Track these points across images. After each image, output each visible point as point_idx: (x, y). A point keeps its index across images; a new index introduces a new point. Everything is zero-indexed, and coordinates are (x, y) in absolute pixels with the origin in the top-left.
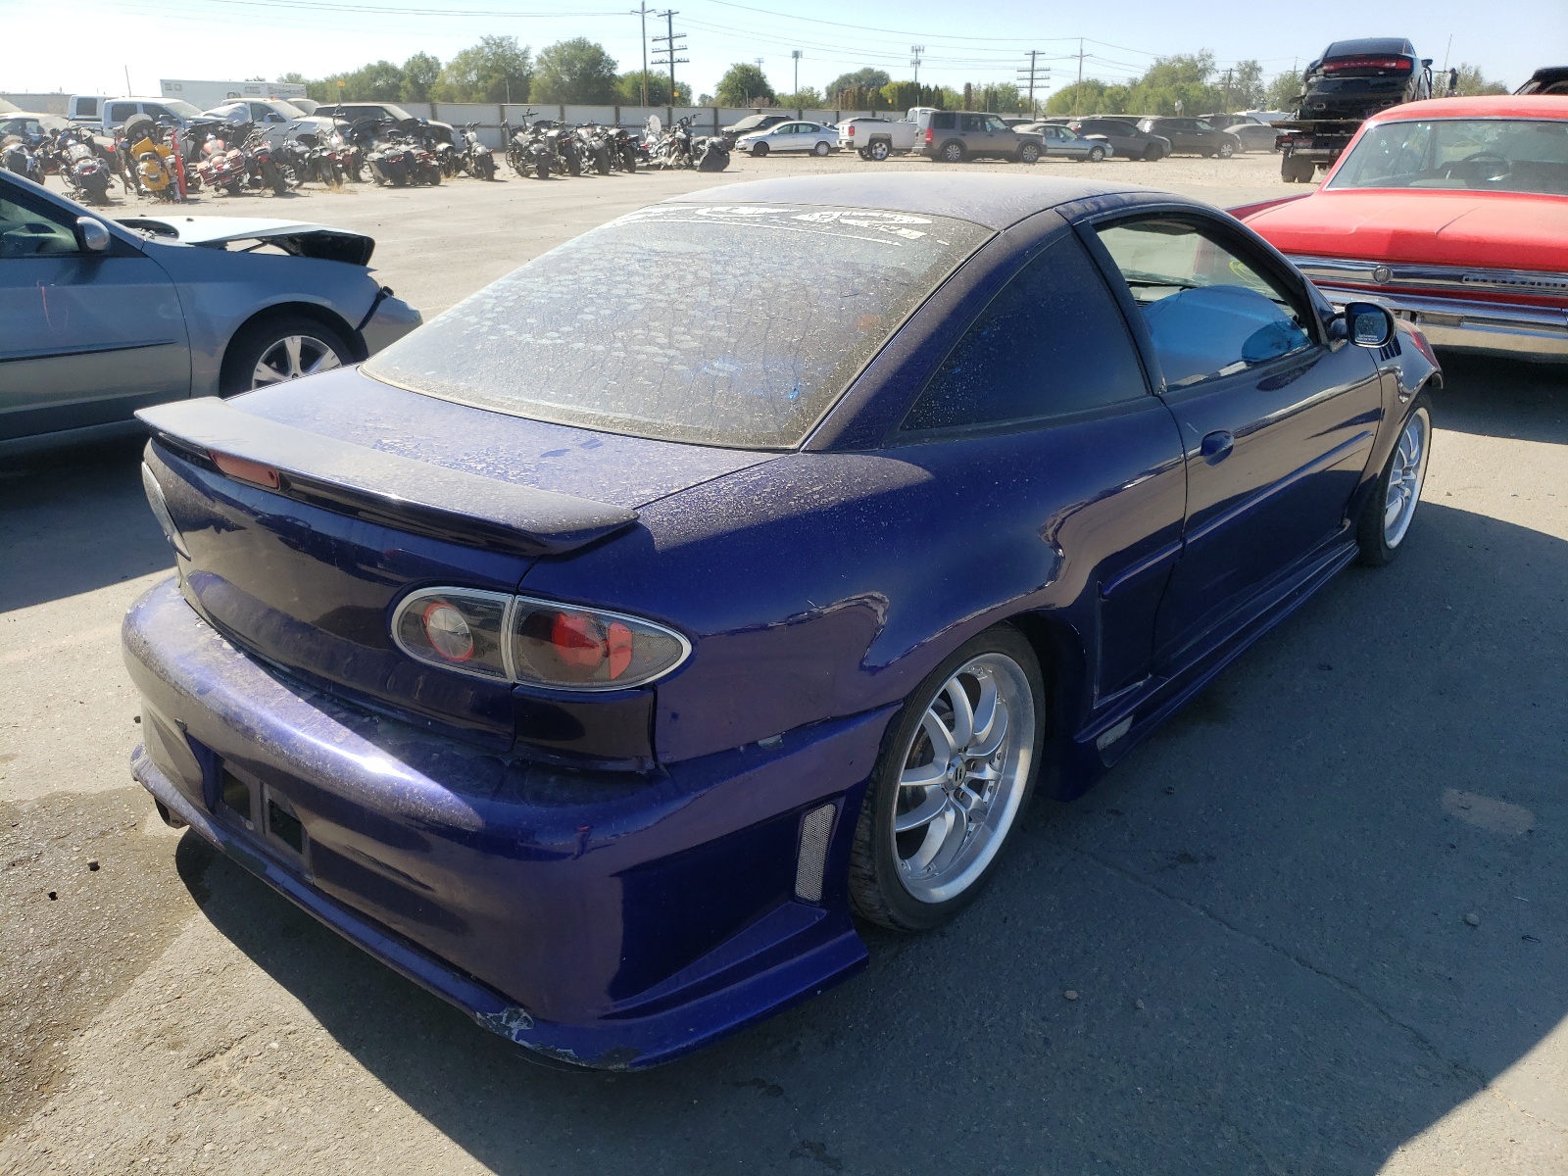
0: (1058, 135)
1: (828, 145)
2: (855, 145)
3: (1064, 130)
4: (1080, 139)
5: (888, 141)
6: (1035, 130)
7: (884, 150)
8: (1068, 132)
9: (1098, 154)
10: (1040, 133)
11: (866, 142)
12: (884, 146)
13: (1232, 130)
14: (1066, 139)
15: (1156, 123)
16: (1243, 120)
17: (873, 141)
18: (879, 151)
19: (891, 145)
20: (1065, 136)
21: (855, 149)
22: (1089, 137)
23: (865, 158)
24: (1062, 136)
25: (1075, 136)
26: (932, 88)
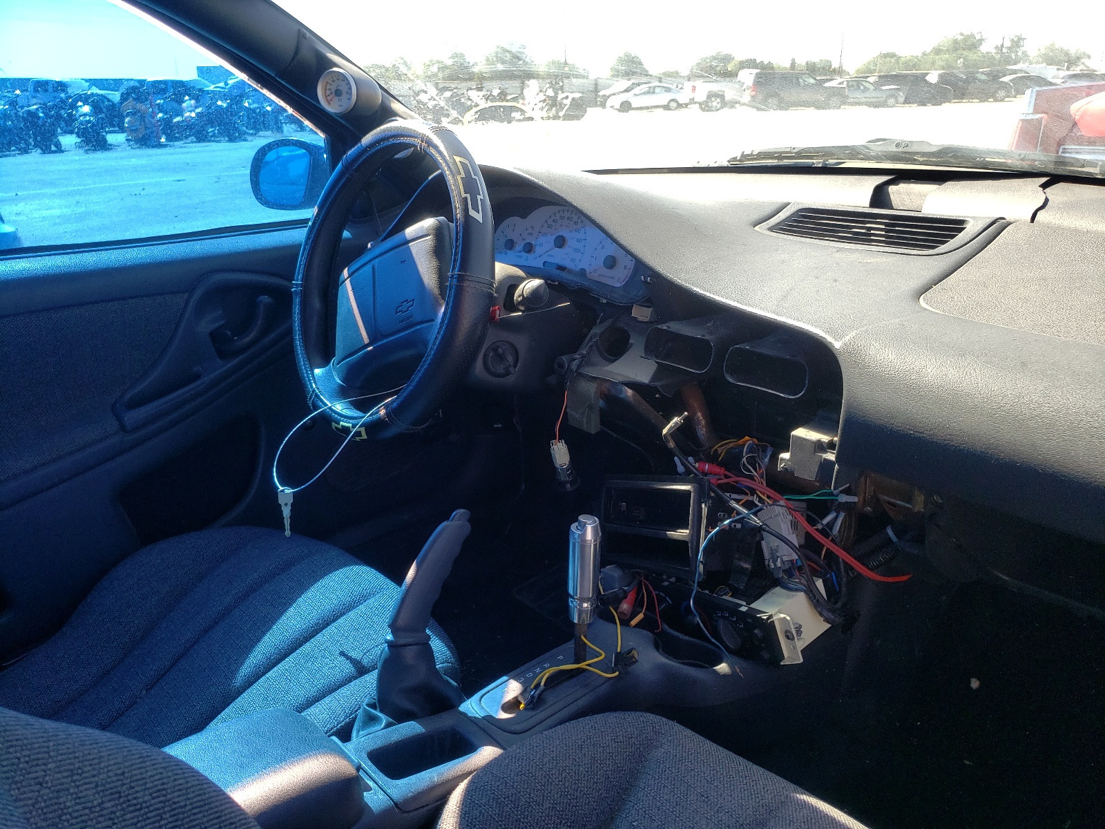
0: (859, 87)
1: (677, 102)
2: (695, 100)
3: (864, 83)
4: (875, 89)
5: (722, 97)
6: (840, 84)
7: (718, 103)
8: (867, 85)
9: (892, 101)
10: (845, 85)
11: (704, 98)
12: (718, 100)
13: (1006, 79)
14: (866, 89)
15: (941, 76)
16: (1015, 72)
17: (711, 96)
18: (715, 104)
19: (724, 99)
20: (865, 88)
21: (696, 103)
22: (884, 88)
23: (703, 110)
24: (862, 88)
25: (872, 87)
26: (766, 63)
